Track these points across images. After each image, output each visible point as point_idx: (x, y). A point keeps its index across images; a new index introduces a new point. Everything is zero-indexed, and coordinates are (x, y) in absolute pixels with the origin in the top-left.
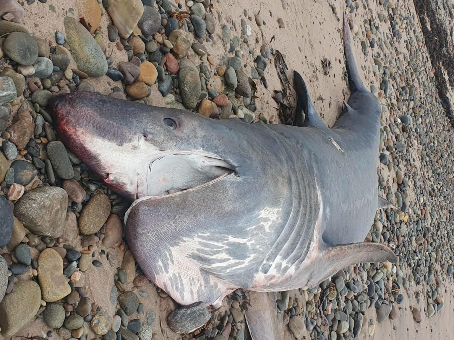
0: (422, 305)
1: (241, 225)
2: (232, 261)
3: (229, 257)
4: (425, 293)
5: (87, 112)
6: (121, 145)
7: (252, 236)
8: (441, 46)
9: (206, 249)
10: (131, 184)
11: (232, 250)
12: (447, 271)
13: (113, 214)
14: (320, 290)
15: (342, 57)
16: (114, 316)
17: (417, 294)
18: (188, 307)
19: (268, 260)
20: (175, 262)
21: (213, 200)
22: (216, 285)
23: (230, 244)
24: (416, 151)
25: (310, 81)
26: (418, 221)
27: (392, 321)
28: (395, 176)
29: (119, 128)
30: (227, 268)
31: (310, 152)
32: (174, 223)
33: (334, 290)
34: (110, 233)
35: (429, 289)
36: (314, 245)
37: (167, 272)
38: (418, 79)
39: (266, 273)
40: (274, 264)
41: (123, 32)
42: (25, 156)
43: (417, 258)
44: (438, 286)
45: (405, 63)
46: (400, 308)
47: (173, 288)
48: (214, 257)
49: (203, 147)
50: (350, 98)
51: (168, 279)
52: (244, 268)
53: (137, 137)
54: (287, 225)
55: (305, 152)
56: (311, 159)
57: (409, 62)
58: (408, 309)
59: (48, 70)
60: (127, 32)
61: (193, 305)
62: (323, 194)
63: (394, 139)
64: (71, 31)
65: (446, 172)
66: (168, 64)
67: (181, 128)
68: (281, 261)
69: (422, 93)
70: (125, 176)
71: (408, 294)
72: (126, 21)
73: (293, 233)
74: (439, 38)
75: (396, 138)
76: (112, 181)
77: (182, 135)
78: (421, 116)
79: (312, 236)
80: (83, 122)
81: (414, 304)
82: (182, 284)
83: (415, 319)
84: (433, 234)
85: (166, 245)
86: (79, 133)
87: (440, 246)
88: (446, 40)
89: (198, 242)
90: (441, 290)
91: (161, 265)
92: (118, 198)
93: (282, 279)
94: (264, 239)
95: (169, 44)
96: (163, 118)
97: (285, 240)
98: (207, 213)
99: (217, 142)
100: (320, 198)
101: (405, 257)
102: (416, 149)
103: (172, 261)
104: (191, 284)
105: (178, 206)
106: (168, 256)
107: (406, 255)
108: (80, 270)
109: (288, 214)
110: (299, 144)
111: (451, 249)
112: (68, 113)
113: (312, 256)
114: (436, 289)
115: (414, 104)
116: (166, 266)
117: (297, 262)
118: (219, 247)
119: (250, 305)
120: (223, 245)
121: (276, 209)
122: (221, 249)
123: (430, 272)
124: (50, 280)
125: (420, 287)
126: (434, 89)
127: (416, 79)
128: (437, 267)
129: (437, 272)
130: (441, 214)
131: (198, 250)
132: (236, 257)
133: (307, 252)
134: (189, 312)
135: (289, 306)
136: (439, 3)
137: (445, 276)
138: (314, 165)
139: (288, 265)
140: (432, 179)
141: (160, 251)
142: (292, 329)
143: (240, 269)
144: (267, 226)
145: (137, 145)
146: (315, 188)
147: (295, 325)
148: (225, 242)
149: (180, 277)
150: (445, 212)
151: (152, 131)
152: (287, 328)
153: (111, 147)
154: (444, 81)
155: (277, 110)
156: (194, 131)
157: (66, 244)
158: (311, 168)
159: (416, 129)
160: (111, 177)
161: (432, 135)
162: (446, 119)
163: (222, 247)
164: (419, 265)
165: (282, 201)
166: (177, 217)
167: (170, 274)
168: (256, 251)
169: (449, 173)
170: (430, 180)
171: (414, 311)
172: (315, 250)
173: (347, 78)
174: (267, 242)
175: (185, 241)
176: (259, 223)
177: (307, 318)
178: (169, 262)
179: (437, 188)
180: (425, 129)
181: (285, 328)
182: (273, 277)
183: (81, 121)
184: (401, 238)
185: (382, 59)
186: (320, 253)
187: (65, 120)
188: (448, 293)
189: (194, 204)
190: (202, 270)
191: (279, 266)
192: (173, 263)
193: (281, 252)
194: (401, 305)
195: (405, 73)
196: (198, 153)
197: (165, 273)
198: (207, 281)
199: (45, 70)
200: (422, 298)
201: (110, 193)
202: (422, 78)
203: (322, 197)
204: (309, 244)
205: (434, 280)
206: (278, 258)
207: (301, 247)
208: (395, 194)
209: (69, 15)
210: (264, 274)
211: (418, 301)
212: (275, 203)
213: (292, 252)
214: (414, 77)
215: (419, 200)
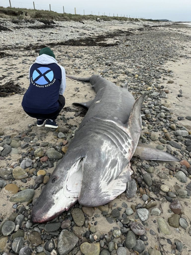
0: (168, 78)
1: (104, 161)
2: (116, 167)
3: (114, 168)
4: (165, 75)
5: (38, 213)
6: (54, 204)
7: (110, 156)
8: (92, 40)
9: (107, 178)
10: (72, 200)
11: (112, 167)
12: (161, 64)
13: (82, 208)
14: (146, 121)
15: (77, 82)
16: (117, 224)
17: (164, 79)
18: (127, 189)
19: (122, 151)
20: (108, 191)
21: (90, 171)
22: (124, 173)
23: (109, 167)
24: (118, 63)
25: (78, 98)
26: (140, 71)
27: (169, 93)
28: (122, 74)
29: (48, 203)
30: (118, 170)
31: (92, 118)
32: (92, 190)
33: (148, 115)
34: (87, 213)
35: (164, 73)
36: (124, 129)
37: (110, 195)
38: (97, 53)
39: (127, 153)
40: (125, 148)
41: (25, 177)
42: (45, 242)
43: (152, 75)
44: (165, 70)
45: (91, 56)
46: (166, 88)
47: (117, 194)
48: (111, 175)
49: (68, 170)
50: (91, 84)
51: (113, 196)
52: (121, 162)
53: (53, 197)
54: (112, 139)
55: (92, 120)
56: (95, 118)
57: (91, 55)
58: (167, 84)
59: (21, 218)
60: (26, 175)
61: (127, 186)
62: (108, 119)
63: (111, 70)
64: (14, 201)
65: (130, 53)
66: (43, 161)
67: (57, 177)
68: (125, 145)
69: (102, 53)
70: (68, 203)
71: (162, 83)
72: (22, 174)
73: (116, 137)
74: (89, 40)
75: (111, 69)
76: (68, 208)
77: (60, 178)
78: (109, 56)
79: (121, 129)
80: (41, 216)
81: (166, 81)
82: (117, 190)
83: (171, 83)
84: (147, 66)
85: (100, 194)
86: (44, 218)
87: (151, 64)
88: (91, 38)
89: (103, 181)
90: (166, 69)
91: (107, 197)
92: (77, 204)
93: (132, 146)
94: (113, 151)
95: (38, 158)
96: (51, 183)
97: (118, 141)
98: (93, 175)
99: (69, 163)
100: (109, 121)
101: (150, 80)
102: (118, 62)
103: (107, 192)
104: (119, 185)
105: (86, 187)
106: (104, 194)
107: (149, 79)
108: (95, 233)
109: (108, 138)
110: (88, 121)
111: (154, 60)
112: (36, 219)
113: (128, 131)
114: (165, 71)
115: (104, 58)
116: (108, 195)
117: (128, 138)
118: (108, 173)
119: (138, 155)
120: (109, 170)
121: (104, 143)
122: (110, 171)
123: (159, 71)
124: (91, 252)
125: (162, 77)
126: (103, 48)
127: (97, 54)
128: (158, 68)
129: (160, 69)
130: (141, 60)
131: (106, 182)
132: (115, 165)
133: (126, 133)
134: (128, 190)
135: (146, 137)
136: (80, 37)
137: (162, 66)
138: (97, 118)
139: (127, 142)
140: (129, 60)
141: (101, 197)
142: (154, 140)
143: (121, 163)
144: (109, 148)
145: (56, 198)
146: (105, 122)
147: (153, 138)
148: (108, 169)
149: (114, 190)
150: (142, 58)
151: (53, 191)
152: (153, 141)
153: (54, 207)
154: (103, 43)
155: (80, 117)
156: (61, 172)
157: (83, 235)
158: (97, 120)
159: (112, 60)
160: (67, 208)
161: (116, 54)
162: (114, 47)
163: (109, 171)
164: (155, 75)
165: (102, 139)
166: (90, 188)
167: (111, 194)
168: (116, 155)
169: (131, 52)
170: (129, 61)
171: (169, 82)
172: (126, 130)
173: (85, 82)
174: (115, 149)
175: (101, 187)
176: (106, 153)
177: (153, 130)
178: (107, 193)
179: (133, 59)
180: (114, 56)
181: (153, 142)
182: (129, 150)
183: (40, 216)
184: (143, 80)
185: (86, 66)
186: (128, 128)
187: (38, 221)
188: (168, 66)
189: (87, 180)
190: (115, 179)
191: (126, 146)
192: (108, 192)
193: (122, 144)
194: (165, 87)
195: (93, 58)
196: (70, 172)
197: (110, 196)
198: (121, 177)
199: (20, 220)
200: (166, 78)
201: (74, 207)
202: (98, 52)
203: (109, 119)
204: (123, 131)
205: (162, 70)
206: (123, 146)
207: (123, 135)
208: (128, 76)
209: (9, 198)
210: (127, 154)
211: (166, 79)
212: (101, 143)
213: (123, 139)
214: (96, 55)
215: (134, 68)
